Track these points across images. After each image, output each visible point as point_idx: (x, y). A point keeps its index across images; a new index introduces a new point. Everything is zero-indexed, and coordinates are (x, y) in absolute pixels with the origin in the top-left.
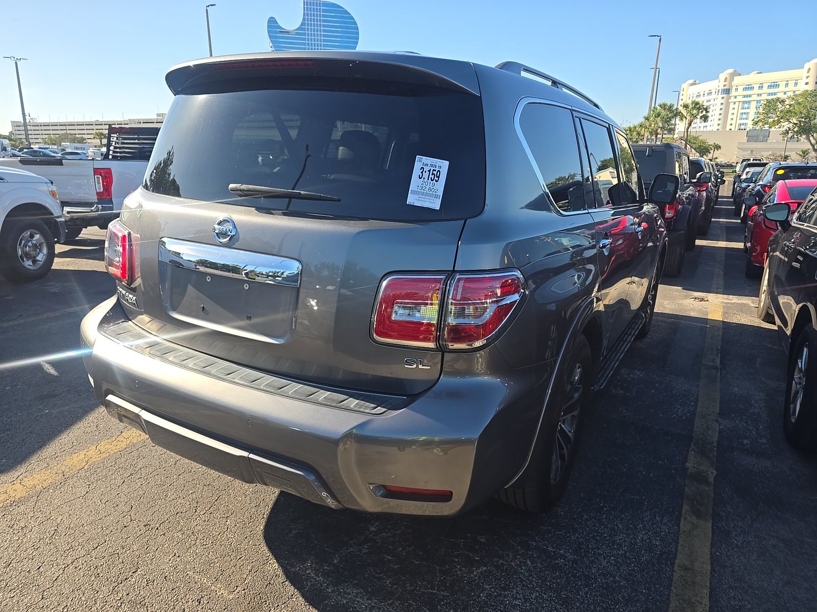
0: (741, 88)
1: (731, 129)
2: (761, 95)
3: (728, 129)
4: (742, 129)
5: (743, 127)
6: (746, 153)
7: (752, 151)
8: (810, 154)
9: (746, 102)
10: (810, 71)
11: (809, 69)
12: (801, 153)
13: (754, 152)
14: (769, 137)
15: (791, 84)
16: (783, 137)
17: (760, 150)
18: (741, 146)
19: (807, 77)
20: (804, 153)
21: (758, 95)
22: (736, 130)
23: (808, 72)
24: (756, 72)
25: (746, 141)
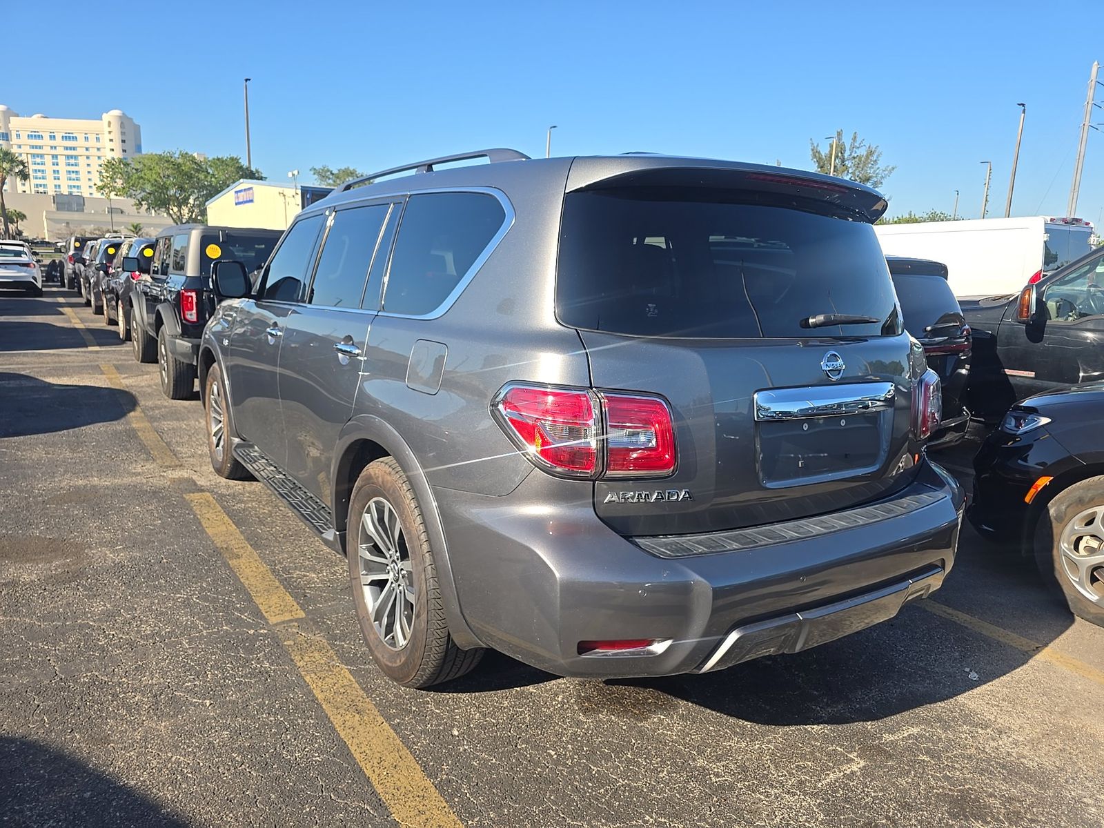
0: (24, 135)
1: (25, 192)
2: (55, 148)
3: (20, 191)
4: (41, 193)
5: (41, 189)
6: (58, 226)
7: (68, 223)
8: (143, 230)
9: (38, 155)
10: (112, 125)
11: (109, 123)
12: (132, 228)
13: (70, 226)
14: (84, 205)
15: (92, 137)
16: (137, 209)
17: (80, 223)
18: (52, 216)
19: (110, 132)
20: (136, 229)
21: (52, 147)
22: (33, 192)
23: (109, 126)
24: (40, 115)
25: (55, 210)
